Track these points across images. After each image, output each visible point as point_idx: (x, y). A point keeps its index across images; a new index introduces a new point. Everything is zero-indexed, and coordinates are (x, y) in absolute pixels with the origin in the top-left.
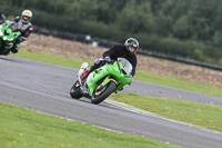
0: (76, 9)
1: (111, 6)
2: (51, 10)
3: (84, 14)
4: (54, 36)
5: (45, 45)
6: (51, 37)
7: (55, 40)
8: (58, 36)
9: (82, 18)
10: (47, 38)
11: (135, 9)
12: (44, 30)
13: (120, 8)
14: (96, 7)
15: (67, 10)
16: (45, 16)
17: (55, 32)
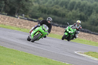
0: (70, 15)
1: (86, 14)
2: (59, 15)
3: (74, 17)
4: (61, 27)
5: (56, 31)
6: (59, 27)
7: (61, 28)
8: (62, 27)
9: (73, 19)
10: (57, 28)
11: (96, 16)
12: (56, 24)
13: (90, 15)
14: (79, 14)
15: (66, 15)
16: (57, 18)
17: (61, 25)
